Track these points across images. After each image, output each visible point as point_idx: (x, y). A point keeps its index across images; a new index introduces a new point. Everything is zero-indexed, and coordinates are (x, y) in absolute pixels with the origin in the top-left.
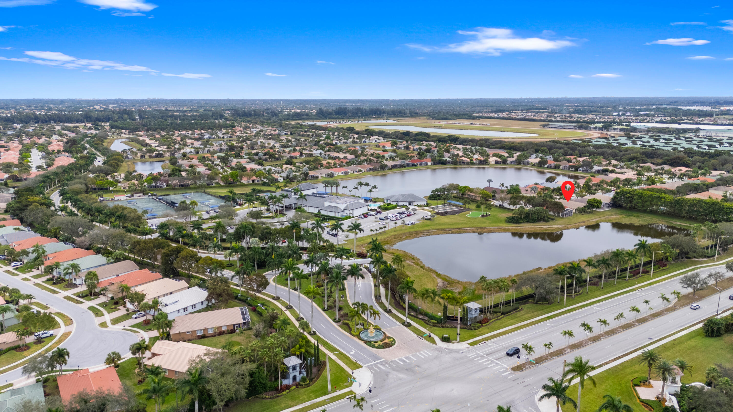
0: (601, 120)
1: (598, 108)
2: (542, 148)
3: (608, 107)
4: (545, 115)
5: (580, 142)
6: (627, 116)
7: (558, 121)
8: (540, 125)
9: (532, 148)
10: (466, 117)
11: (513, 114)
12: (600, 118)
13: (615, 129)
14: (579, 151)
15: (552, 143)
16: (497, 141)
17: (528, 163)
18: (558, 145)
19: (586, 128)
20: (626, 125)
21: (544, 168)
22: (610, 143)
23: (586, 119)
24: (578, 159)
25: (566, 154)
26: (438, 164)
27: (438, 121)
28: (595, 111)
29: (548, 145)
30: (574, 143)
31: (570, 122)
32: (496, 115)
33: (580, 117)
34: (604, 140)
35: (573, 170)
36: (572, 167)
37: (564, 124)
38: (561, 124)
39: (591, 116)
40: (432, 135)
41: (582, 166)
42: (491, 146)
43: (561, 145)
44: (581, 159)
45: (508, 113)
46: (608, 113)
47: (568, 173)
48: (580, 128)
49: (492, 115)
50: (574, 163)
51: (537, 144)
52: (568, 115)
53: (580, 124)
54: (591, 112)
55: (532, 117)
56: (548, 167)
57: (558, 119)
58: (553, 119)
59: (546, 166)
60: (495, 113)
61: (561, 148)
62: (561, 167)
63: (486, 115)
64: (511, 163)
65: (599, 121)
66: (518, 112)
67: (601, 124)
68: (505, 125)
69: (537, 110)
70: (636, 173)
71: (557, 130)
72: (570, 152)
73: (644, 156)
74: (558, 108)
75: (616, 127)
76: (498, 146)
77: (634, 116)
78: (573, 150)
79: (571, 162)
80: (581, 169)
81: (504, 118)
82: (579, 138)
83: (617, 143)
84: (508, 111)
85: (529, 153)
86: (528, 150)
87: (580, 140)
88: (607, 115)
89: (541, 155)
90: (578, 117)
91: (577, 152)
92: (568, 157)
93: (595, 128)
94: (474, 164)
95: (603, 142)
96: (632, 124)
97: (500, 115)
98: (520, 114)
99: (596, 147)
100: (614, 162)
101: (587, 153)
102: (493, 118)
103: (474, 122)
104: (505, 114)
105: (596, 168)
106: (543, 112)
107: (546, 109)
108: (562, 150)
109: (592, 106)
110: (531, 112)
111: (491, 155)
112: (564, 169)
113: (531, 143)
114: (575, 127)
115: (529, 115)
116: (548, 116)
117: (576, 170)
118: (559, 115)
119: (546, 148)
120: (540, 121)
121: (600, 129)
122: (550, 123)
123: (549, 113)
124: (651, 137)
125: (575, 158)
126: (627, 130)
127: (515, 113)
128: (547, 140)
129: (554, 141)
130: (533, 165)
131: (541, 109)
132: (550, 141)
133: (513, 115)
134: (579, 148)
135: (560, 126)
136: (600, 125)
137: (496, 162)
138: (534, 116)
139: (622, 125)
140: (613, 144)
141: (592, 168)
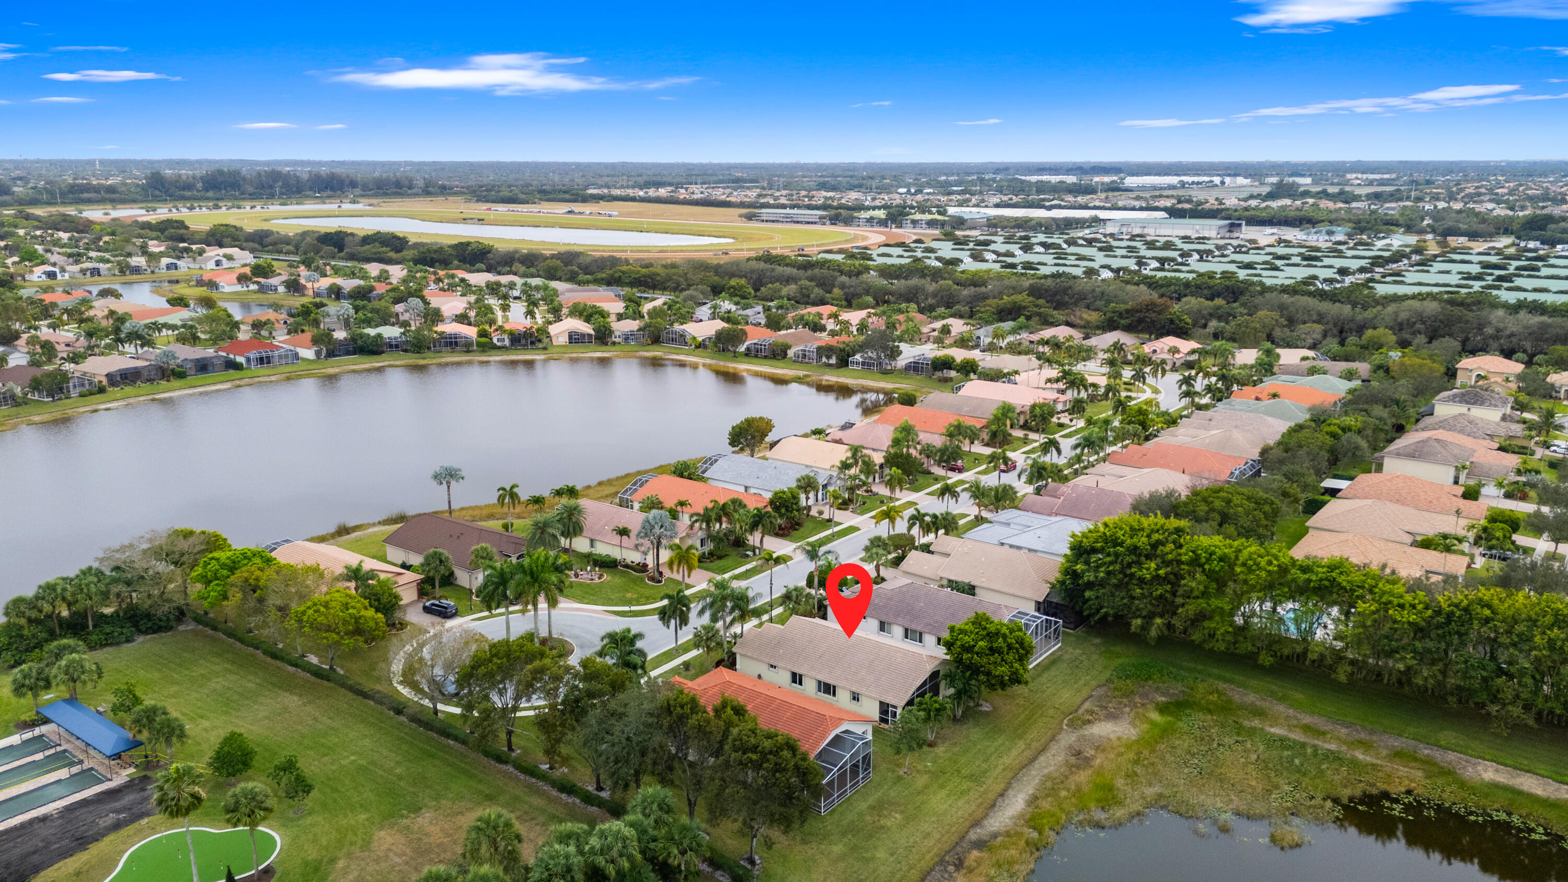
0: (877, 203)
1: (863, 179)
2: (733, 282)
3: (883, 178)
4: (752, 194)
5: (839, 257)
6: (928, 194)
7: (784, 206)
8: (740, 216)
9: (702, 282)
10: (567, 196)
11: (683, 191)
12: (874, 199)
13: (914, 222)
14: (842, 286)
15: (762, 265)
16: (603, 259)
17: (681, 339)
18: (779, 269)
19: (848, 221)
20: (939, 213)
21: (735, 355)
22: (916, 260)
23: (843, 201)
24: (845, 316)
25: (804, 299)
26: (348, 353)
27: (485, 206)
28: (860, 186)
29: (752, 271)
30: (826, 261)
31: (809, 207)
32: (641, 193)
33: (830, 198)
34: (899, 251)
35: (833, 361)
36: (825, 351)
37: (796, 211)
38: (788, 211)
39: (853, 195)
40: (413, 240)
41: (861, 348)
42: (581, 277)
43: (789, 270)
44: (854, 317)
45: (670, 189)
46: (887, 189)
47: (815, 377)
48: (835, 220)
49: (631, 192)
50: (833, 333)
51: (717, 269)
52: (803, 193)
53: (833, 212)
54: (852, 188)
55: (723, 197)
56: (748, 354)
57: (783, 201)
58: (772, 202)
59: (742, 349)
60: (641, 189)
61: (788, 280)
62: (791, 353)
63: (617, 192)
64: (627, 338)
65: (873, 204)
66: (693, 188)
67: (882, 211)
68: (655, 216)
69: (738, 183)
70: (1054, 373)
71: (779, 226)
72: (817, 292)
73: (1041, 302)
74: (782, 180)
75: (918, 216)
76: (600, 275)
77: (943, 195)
78: (826, 284)
79: (823, 329)
80: (858, 357)
81: (658, 200)
82: (835, 248)
83: (937, 259)
84: (670, 184)
85: (691, 298)
86: (689, 286)
87: (840, 251)
88: (888, 193)
89: (727, 305)
90: (826, 198)
91: (836, 291)
92: (813, 310)
93: (870, 220)
94: (495, 347)
95: (897, 258)
96: (952, 211)
97: (652, 192)
98: (698, 192)
99: (887, 272)
100: (958, 326)
101: (867, 292)
102: (633, 199)
103: (576, 210)
104: (663, 192)
105: (909, 353)
106: (748, 188)
107: (757, 182)
108: (793, 287)
109: (852, 177)
110: (724, 188)
111: (565, 311)
112: (802, 359)
113: (701, 266)
114: (821, 218)
115: (719, 194)
116: (759, 196)
117: (843, 362)
118: (784, 192)
119: (743, 281)
120: (742, 205)
121: (883, 223)
122: (763, 210)
123: (763, 188)
124: (1009, 240)
125: (835, 316)
126: (943, 224)
127: (686, 189)
128: (747, 254)
129: (768, 258)
130: (699, 346)
131: (745, 181)
132: (758, 259)
133: (682, 194)
134: (844, 279)
135: (787, 216)
136: (881, 214)
137: (575, 338)
138: (729, 195)
139: (930, 213)
140: (928, 262)
141: (895, 353)
